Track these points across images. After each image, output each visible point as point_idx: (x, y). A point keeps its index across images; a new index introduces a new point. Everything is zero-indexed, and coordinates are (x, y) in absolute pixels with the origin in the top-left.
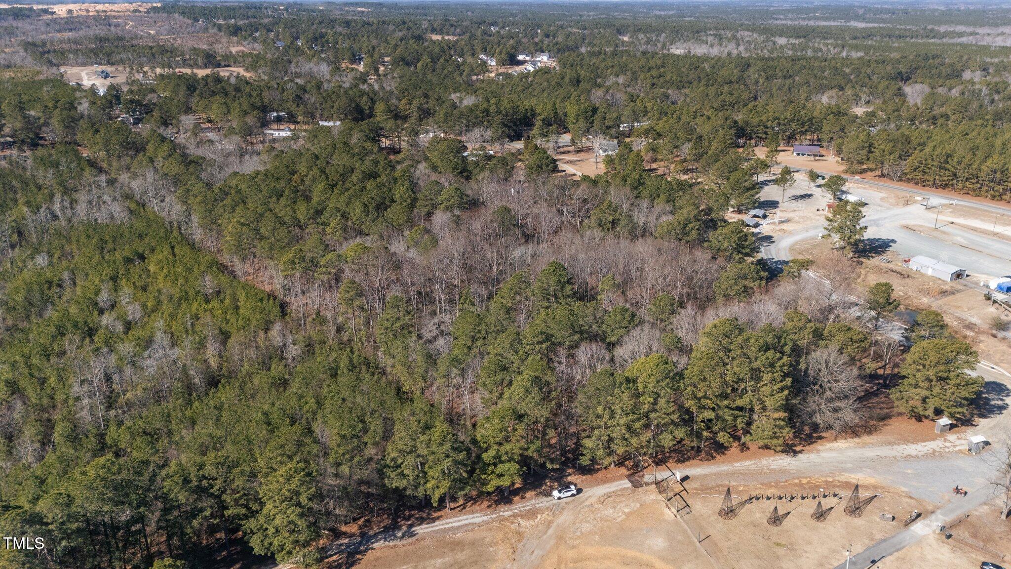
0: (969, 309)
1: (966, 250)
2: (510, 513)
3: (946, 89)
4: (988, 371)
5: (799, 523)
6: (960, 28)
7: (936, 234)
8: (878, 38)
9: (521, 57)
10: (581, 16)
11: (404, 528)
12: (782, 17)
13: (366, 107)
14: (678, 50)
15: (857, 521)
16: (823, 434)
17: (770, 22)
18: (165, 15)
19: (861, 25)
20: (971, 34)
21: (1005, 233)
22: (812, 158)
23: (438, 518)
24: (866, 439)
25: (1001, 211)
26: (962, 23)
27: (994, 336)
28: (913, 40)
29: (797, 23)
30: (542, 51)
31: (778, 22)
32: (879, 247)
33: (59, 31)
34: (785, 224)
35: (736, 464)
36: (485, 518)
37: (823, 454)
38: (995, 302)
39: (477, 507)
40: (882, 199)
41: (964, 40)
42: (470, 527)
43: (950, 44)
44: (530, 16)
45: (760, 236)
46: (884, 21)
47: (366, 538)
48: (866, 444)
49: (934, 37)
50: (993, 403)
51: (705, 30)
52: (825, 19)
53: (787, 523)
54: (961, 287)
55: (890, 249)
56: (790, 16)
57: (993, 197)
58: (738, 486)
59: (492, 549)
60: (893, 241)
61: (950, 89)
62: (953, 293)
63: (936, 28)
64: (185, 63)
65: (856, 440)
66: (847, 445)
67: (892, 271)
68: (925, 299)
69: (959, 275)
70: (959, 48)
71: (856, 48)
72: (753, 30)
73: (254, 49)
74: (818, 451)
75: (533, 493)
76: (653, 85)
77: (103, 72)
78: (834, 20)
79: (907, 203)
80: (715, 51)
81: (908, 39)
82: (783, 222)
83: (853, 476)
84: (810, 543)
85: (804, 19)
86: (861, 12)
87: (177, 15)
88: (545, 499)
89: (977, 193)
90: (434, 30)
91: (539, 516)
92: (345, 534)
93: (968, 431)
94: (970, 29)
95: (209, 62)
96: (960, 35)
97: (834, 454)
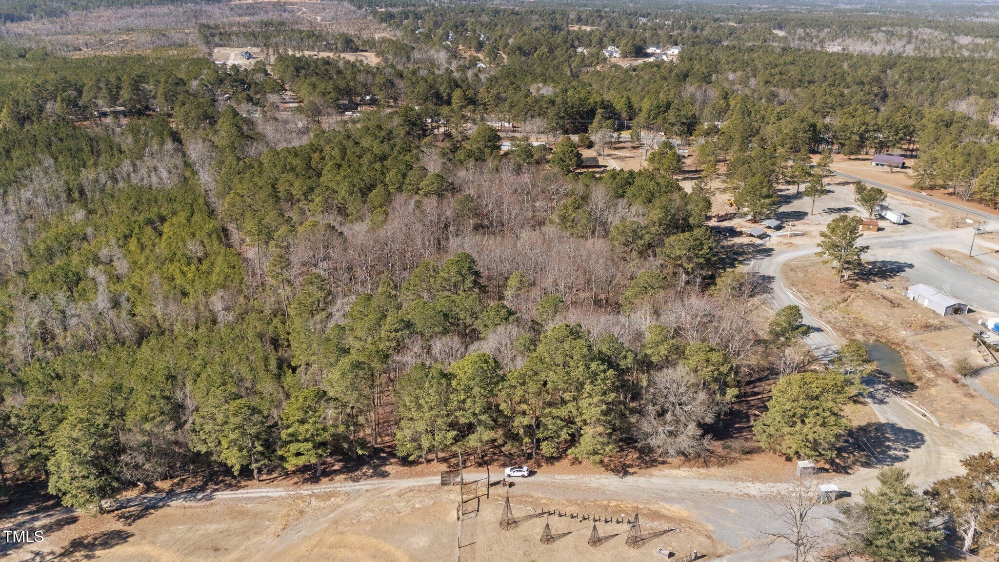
0: (947, 348)
1: (990, 283)
2: (310, 492)
4: (916, 418)
5: (570, 545)
7: (969, 263)
9: (651, 50)
10: (750, 8)
11: (208, 492)
12: (987, 14)
14: (834, 48)
16: (669, 460)
17: (968, 19)
18: (336, 2)
23: (244, 487)
24: (714, 470)
27: (956, 381)
30: (678, 44)
31: (976, 20)
32: (890, 271)
33: (240, 15)
34: (798, 238)
35: (556, 477)
36: (283, 494)
37: (654, 480)
38: (982, 343)
39: (285, 482)
40: (932, 220)
42: (265, 500)
44: (695, 8)
45: (761, 248)
47: (171, 494)
48: (709, 476)
50: (891, 453)
51: (882, 25)
53: (561, 543)
54: (954, 324)
55: (902, 274)
58: (541, 498)
59: (267, 523)
60: (911, 266)
62: (939, 329)
64: (328, 47)
65: (703, 470)
66: (687, 474)
67: (884, 298)
68: (904, 332)
69: (957, 310)
72: (939, 28)
73: (395, 36)
74: (652, 475)
75: (344, 476)
76: (767, 82)
77: (246, 53)
79: (957, 225)
80: (875, 49)
82: (796, 235)
83: (667, 506)
87: (346, 3)
88: (351, 483)
90: (579, 20)
91: (333, 499)
92: (156, 488)
93: (836, 478)
95: (348, 46)
97: (666, 481)
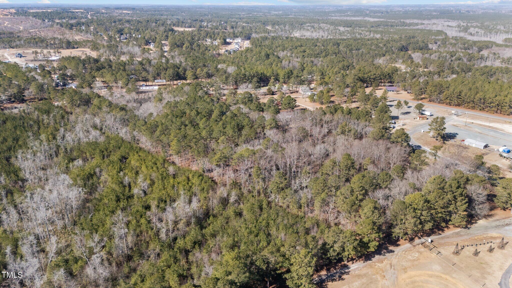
0: (495, 161)
1: (481, 135)
3: (429, 55)
5: (484, 254)
6: (416, 21)
7: (467, 128)
8: (382, 27)
9: (228, 40)
12: (333, 15)
13: (182, 73)
15: (504, 251)
17: (329, 18)
18: (24, 17)
19: (372, 20)
20: (422, 24)
21: (494, 126)
22: (395, 92)
25: (487, 116)
26: (415, 18)
27: (510, 172)
28: (398, 28)
29: (342, 18)
30: (237, 37)
31: (333, 18)
32: (452, 136)
38: (505, 157)
41: (419, 27)
42: (360, 269)
43: (415, 30)
46: (379, 17)
49: (405, 26)
51: (305, 23)
52: (354, 16)
53: (480, 255)
54: (488, 152)
55: (456, 137)
56: (337, 14)
57: (480, 110)
60: (457, 134)
61: (431, 55)
62: (486, 154)
63: (405, 21)
69: (486, 146)
70: (419, 31)
71: (376, 32)
72: (326, 23)
73: (87, 37)
77: (19, 54)
78: (358, 16)
79: (448, 114)
80: (315, 35)
81: (395, 27)
82: (403, 125)
84: (492, 261)
85: (344, 16)
86: (368, 12)
87: (31, 17)
89: (473, 108)
90: (175, 25)
94: (420, 21)
96: (417, 24)
